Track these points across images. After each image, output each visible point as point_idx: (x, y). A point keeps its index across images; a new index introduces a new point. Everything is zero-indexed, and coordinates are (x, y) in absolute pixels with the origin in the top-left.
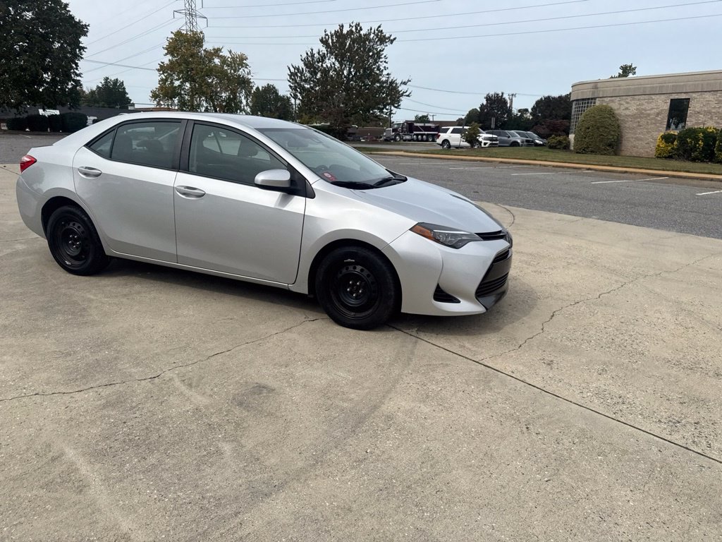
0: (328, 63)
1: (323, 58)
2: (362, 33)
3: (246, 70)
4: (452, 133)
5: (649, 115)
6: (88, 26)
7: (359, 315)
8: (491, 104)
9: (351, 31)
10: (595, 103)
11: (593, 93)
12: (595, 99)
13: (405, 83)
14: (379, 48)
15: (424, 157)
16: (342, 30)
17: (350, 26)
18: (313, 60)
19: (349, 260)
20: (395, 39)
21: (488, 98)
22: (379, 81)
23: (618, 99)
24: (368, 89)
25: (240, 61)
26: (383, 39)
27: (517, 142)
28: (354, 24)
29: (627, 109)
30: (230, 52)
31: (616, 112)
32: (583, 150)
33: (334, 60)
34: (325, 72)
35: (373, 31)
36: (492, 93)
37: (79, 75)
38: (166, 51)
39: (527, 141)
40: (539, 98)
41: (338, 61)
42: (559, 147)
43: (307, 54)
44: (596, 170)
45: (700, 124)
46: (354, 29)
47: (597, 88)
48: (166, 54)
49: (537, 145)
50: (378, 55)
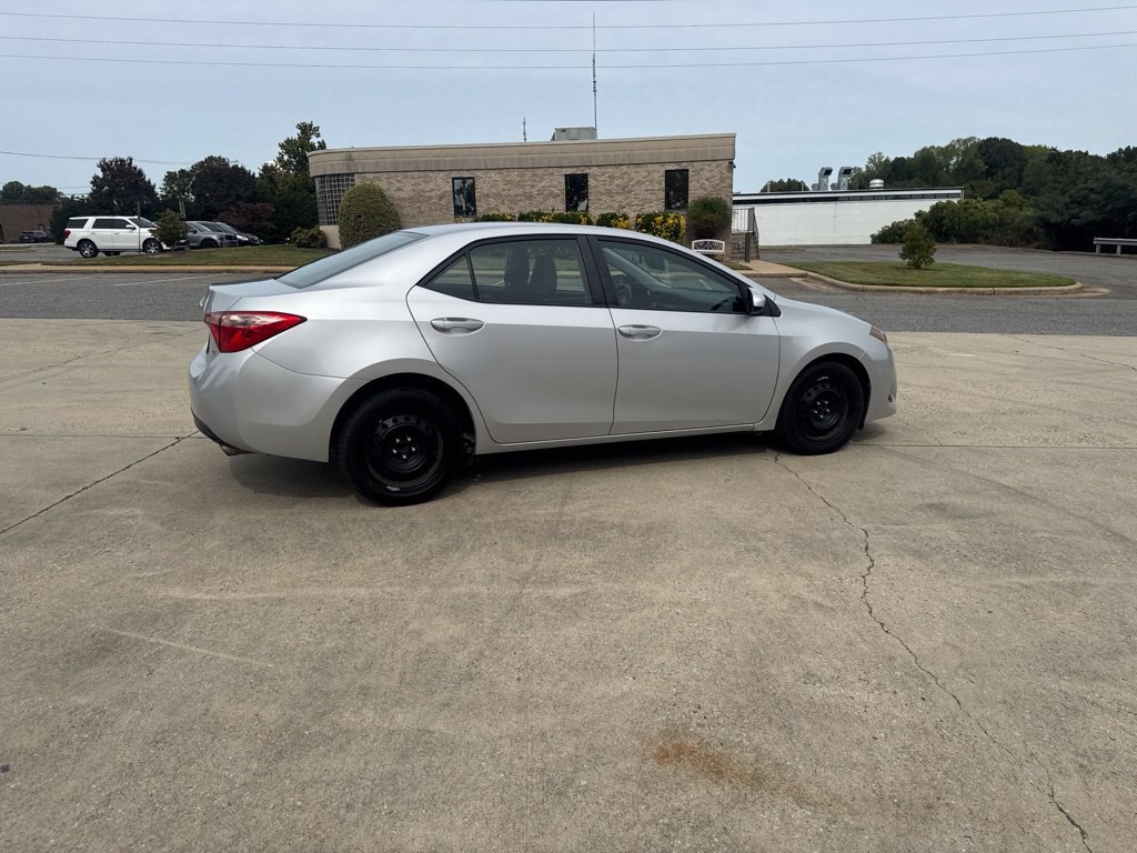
4: (94, 227)
5: (430, 198)
8: (113, 178)
10: (353, 180)
19: (823, 377)
21: (104, 166)
23: (385, 176)
27: (213, 240)
29: (399, 189)
31: (387, 193)
39: (226, 238)
45: (493, 209)
47: (352, 160)
49: (242, 243)
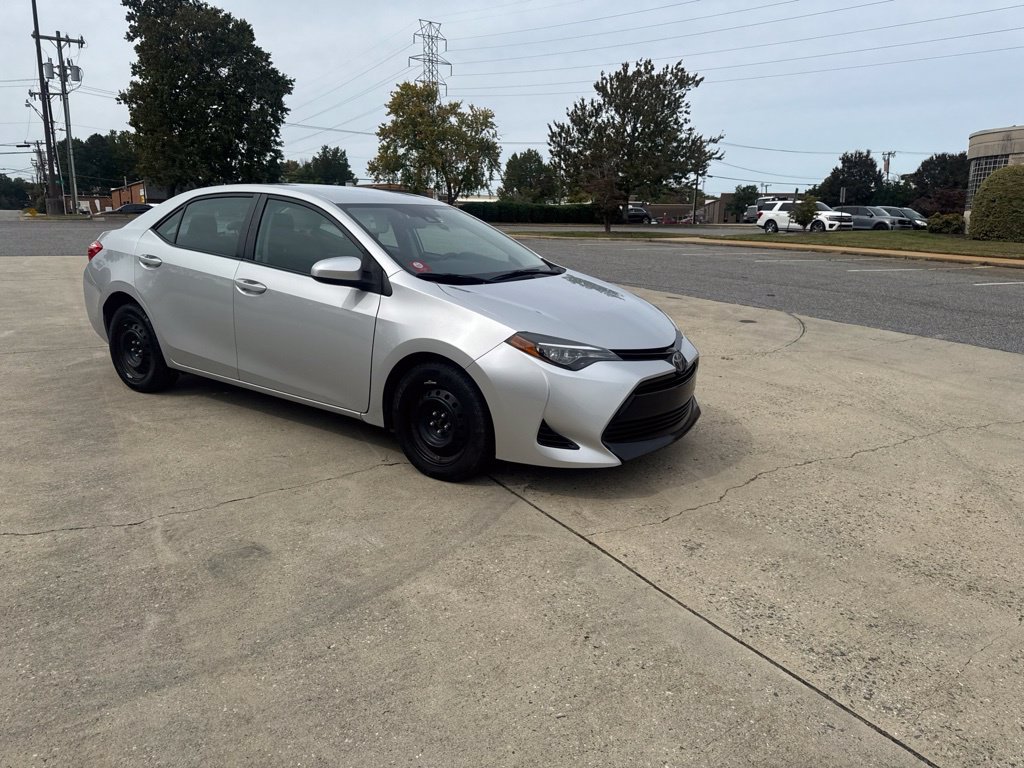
0: (604, 117)
1: (597, 111)
2: (654, 73)
3: (491, 131)
4: (780, 209)
6: (294, 80)
7: (446, 460)
8: (849, 168)
9: (639, 71)
10: (1006, 162)
11: (1004, 147)
12: (1007, 156)
13: (714, 141)
14: (678, 93)
15: (728, 245)
16: (626, 71)
17: (638, 64)
18: (583, 114)
19: (430, 382)
20: (702, 79)
21: (845, 160)
22: (675, 139)
24: (660, 151)
25: (484, 120)
26: (684, 80)
27: (885, 224)
28: (643, 62)
30: (472, 107)
32: (984, 234)
33: (613, 112)
34: (601, 130)
35: (670, 70)
36: (851, 151)
37: (280, 144)
38: (389, 110)
39: (900, 222)
40: (927, 157)
41: (619, 113)
42: (946, 230)
43: (576, 106)
44: (997, 265)
46: (642, 69)
47: (1011, 140)
48: (389, 113)
49: (917, 227)
50: (676, 104)
